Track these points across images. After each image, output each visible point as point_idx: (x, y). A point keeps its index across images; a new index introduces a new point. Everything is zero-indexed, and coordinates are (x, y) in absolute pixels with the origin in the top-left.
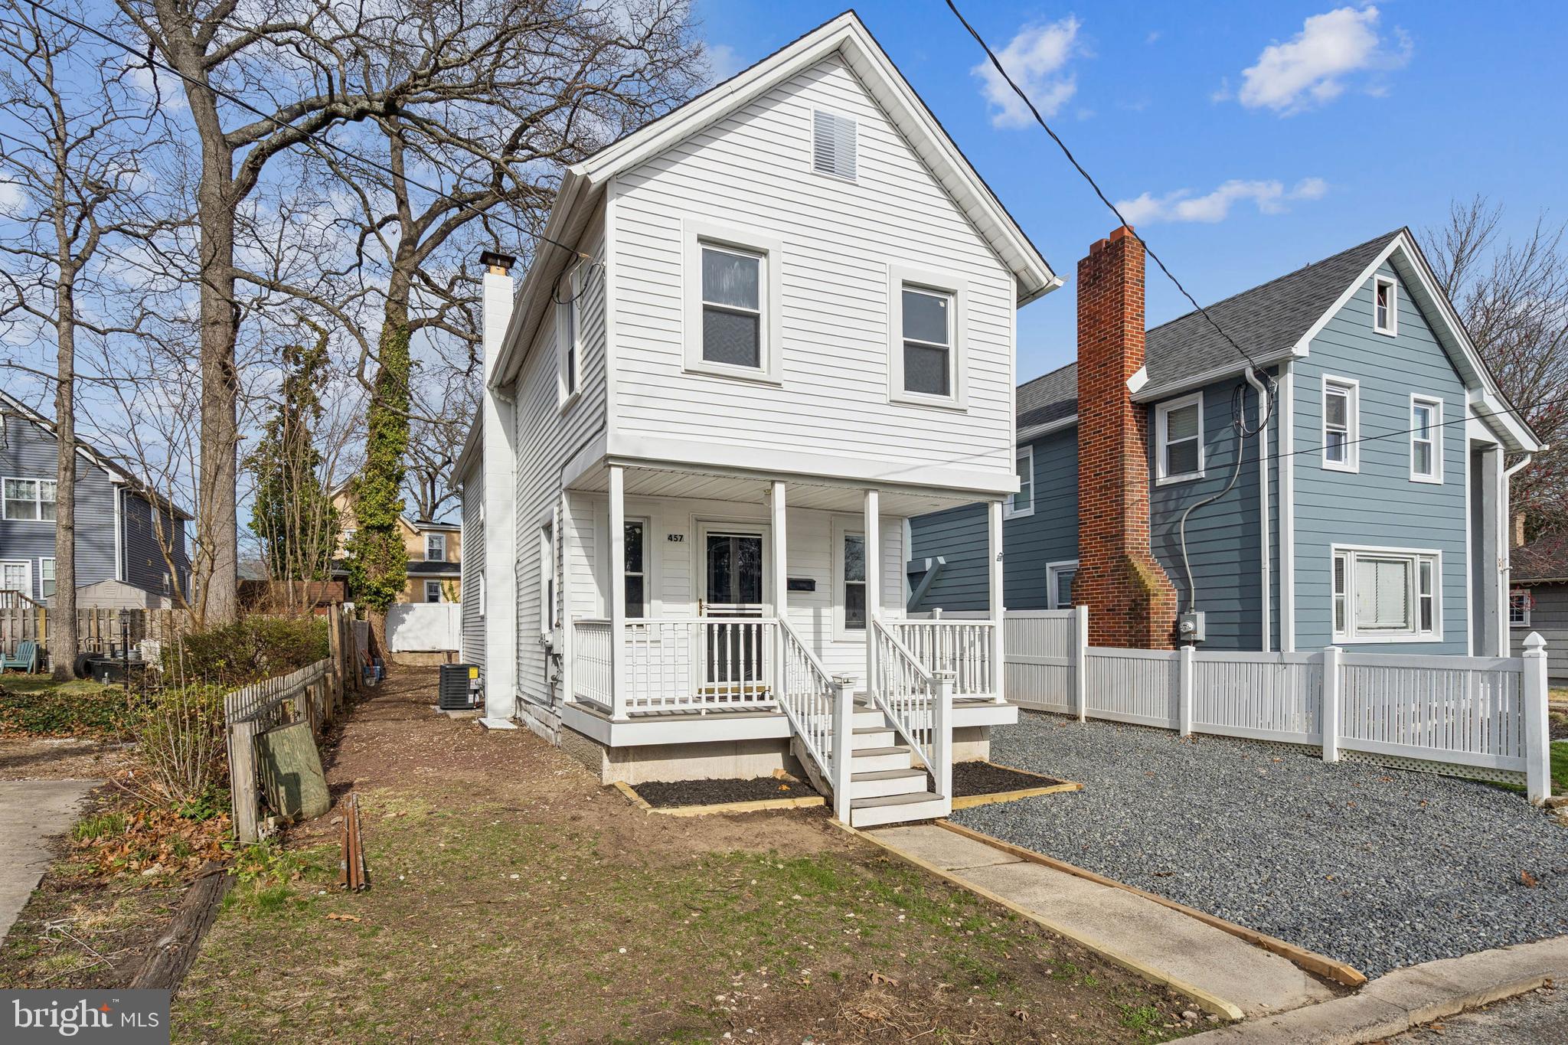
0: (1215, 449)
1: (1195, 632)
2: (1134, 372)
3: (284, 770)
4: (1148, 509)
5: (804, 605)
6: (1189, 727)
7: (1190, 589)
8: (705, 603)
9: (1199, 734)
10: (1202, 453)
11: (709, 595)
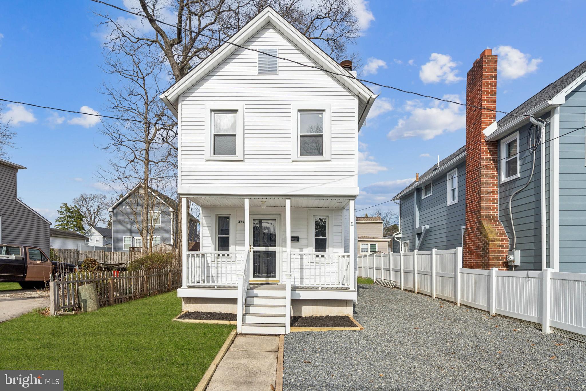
0: (524, 161)
1: (513, 261)
2: (489, 125)
3: (83, 298)
4: (498, 196)
5: (296, 247)
6: (493, 312)
7: (514, 238)
8: (252, 247)
9: (499, 315)
10: (519, 163)
11: (254, 244)
